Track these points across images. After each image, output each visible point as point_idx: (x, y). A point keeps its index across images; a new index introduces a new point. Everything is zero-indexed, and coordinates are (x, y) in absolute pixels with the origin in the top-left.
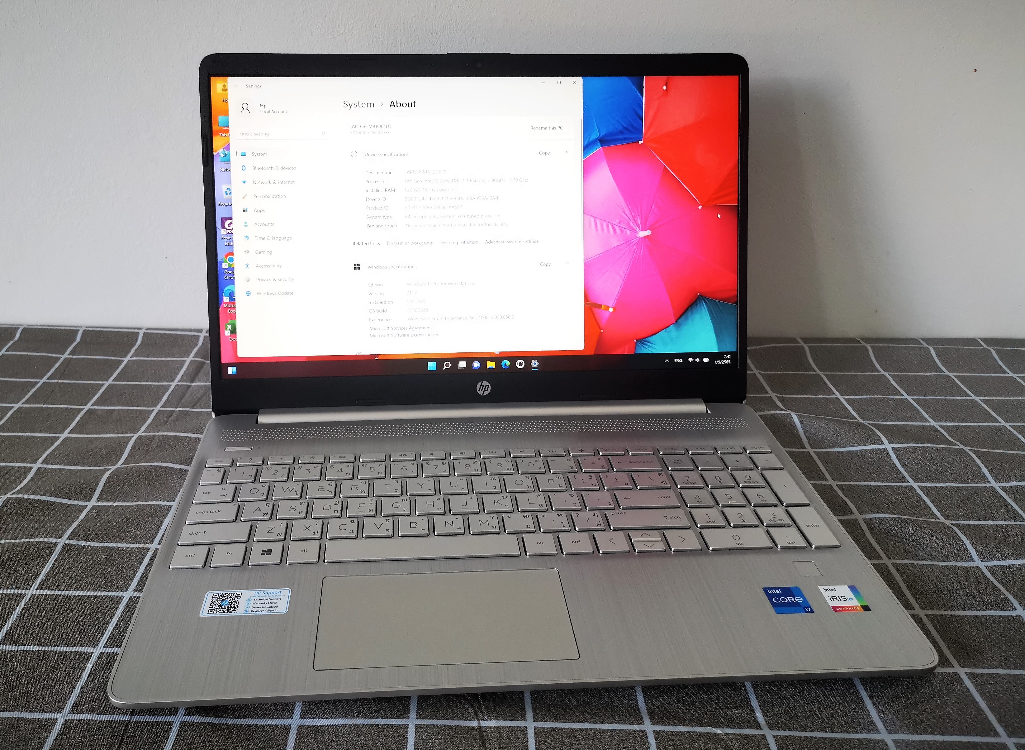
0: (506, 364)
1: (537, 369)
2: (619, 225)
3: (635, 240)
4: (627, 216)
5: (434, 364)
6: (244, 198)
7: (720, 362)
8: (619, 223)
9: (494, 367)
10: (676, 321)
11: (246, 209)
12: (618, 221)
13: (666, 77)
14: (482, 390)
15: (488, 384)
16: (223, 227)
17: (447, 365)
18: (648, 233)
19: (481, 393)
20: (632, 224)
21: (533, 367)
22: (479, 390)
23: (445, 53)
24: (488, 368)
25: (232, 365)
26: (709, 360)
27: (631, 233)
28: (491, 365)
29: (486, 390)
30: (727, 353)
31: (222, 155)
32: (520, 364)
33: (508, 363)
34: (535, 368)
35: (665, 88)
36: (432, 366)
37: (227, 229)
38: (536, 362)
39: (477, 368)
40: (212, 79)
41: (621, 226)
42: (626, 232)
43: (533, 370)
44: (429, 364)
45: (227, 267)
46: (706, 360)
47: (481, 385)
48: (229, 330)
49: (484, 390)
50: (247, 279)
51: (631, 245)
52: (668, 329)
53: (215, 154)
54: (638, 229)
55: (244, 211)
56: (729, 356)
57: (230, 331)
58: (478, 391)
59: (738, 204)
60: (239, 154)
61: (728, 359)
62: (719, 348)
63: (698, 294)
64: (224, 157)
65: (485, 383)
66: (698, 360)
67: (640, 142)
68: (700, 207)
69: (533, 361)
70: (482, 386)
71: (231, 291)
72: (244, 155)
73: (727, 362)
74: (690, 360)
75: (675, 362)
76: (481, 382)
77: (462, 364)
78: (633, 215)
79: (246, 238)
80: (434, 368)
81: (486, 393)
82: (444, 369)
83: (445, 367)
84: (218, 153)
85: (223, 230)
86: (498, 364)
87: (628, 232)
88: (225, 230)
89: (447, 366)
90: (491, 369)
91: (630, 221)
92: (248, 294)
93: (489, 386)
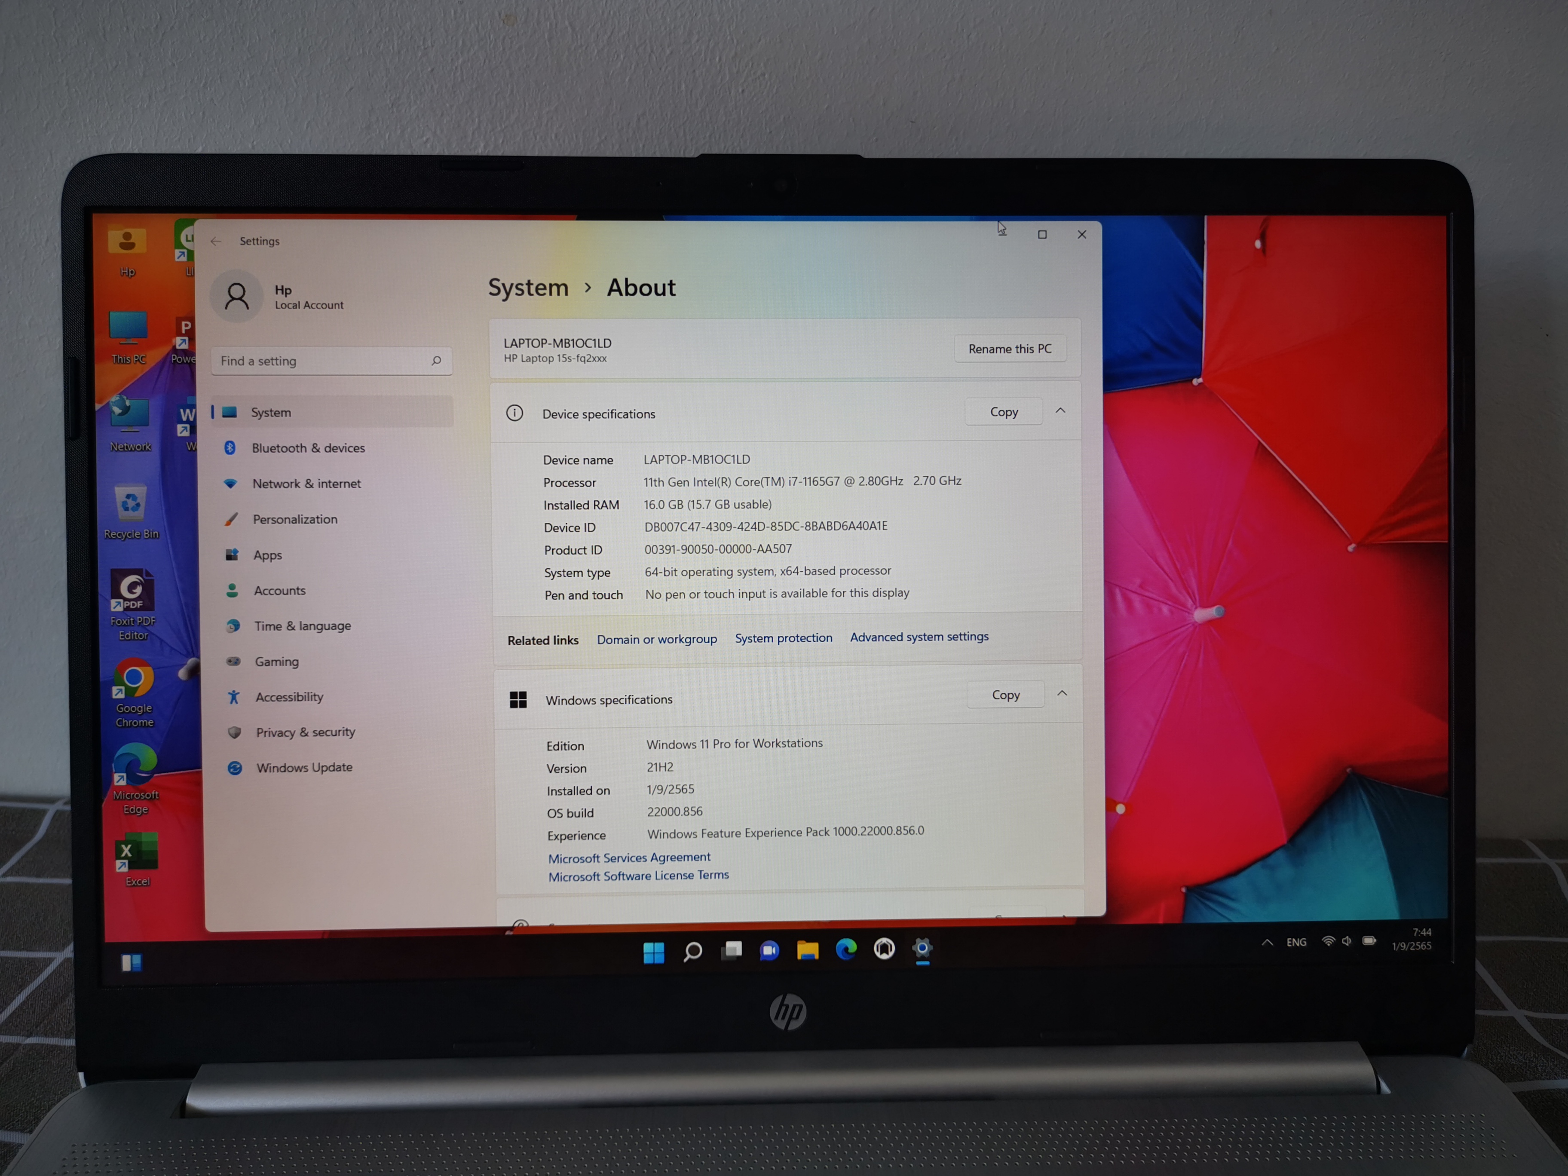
0: (846, 949)
1: (927, 963)
2: (1140, 591)
3: (1183, 629)
4: (1163, 569)
5: (660, 947)
6: (228, 523)
7: (1404, 946)
8: (1141, 586)
9: (817, 957)
10: (1292, 840)
11: (236, 551)
12: (1138, 581)
13: (1261, 218)
14: (783, 1018)
15: (800, 1001)
16: (117, 594)
17: (694, 950)
18: (1213, 612)
19: (780, 1024)
20: (1173, 589)
21: (918, 956)
22: (776, 1018)
23: (692, 153)
24: (799, 957)
25: (131, 948)
26: (1375, 940)
27: (1171, 612)
28: (807, 949)
29: (794, 1016)
30: (1423, 924)
31: (117, 410)
32: (884, 949)
33: (852, 946)
34: (923, 958)
35: (1258, 244)
36: (653, 952)
37: (125, 599)
38: (925, 943)
39: (772, 959)
40: (96, 218)
41: (1147, 594)
42: (1160, 610)
43: (918, 963)
44: (648, 947)
45: (121, 696)
46: (1369, 941)
47: (782, 1004)
48: (126, 857)
49: (791, 1018)
50: (233, 732)
51: (1173, 643)
52: (1271, 860)
53: (98, 407)
54: (1190, 603)
55: (229, 558)
56: (1427, 932)
57: (126, 861)
58: (773, 1020)
59: (1449, 539)
60: (218, 413)
61: (1427, 938)
62: (1402, 909)
63: (1348, 770)
64: (120, 415)
65: (792, 1000)
66: (1347, 941)
67: (1196, 382)
68: (1351, 548)
69: (918, 940)
70: (783, 1009)
71: (132, 758)
72: (230, 413)
73: (1422, 946)
74: (1329, 940)
75: (1289, 945)
76: (781, 998)
77: (734, 948)
78: (1179, 566)
79: (233, 627)
80: (660, 959)
81: (794, 1025)
82: (685, 960)
83: (689, 956)
84: (108, 403)
85: (113, 602)
86: (827, 949)
87: (1165, 609)
88: (121, 601)
89: (692, 953)
90: (808, 961)
91: (1170, 581)
92: (235, 769)
93: (801, 1007)
